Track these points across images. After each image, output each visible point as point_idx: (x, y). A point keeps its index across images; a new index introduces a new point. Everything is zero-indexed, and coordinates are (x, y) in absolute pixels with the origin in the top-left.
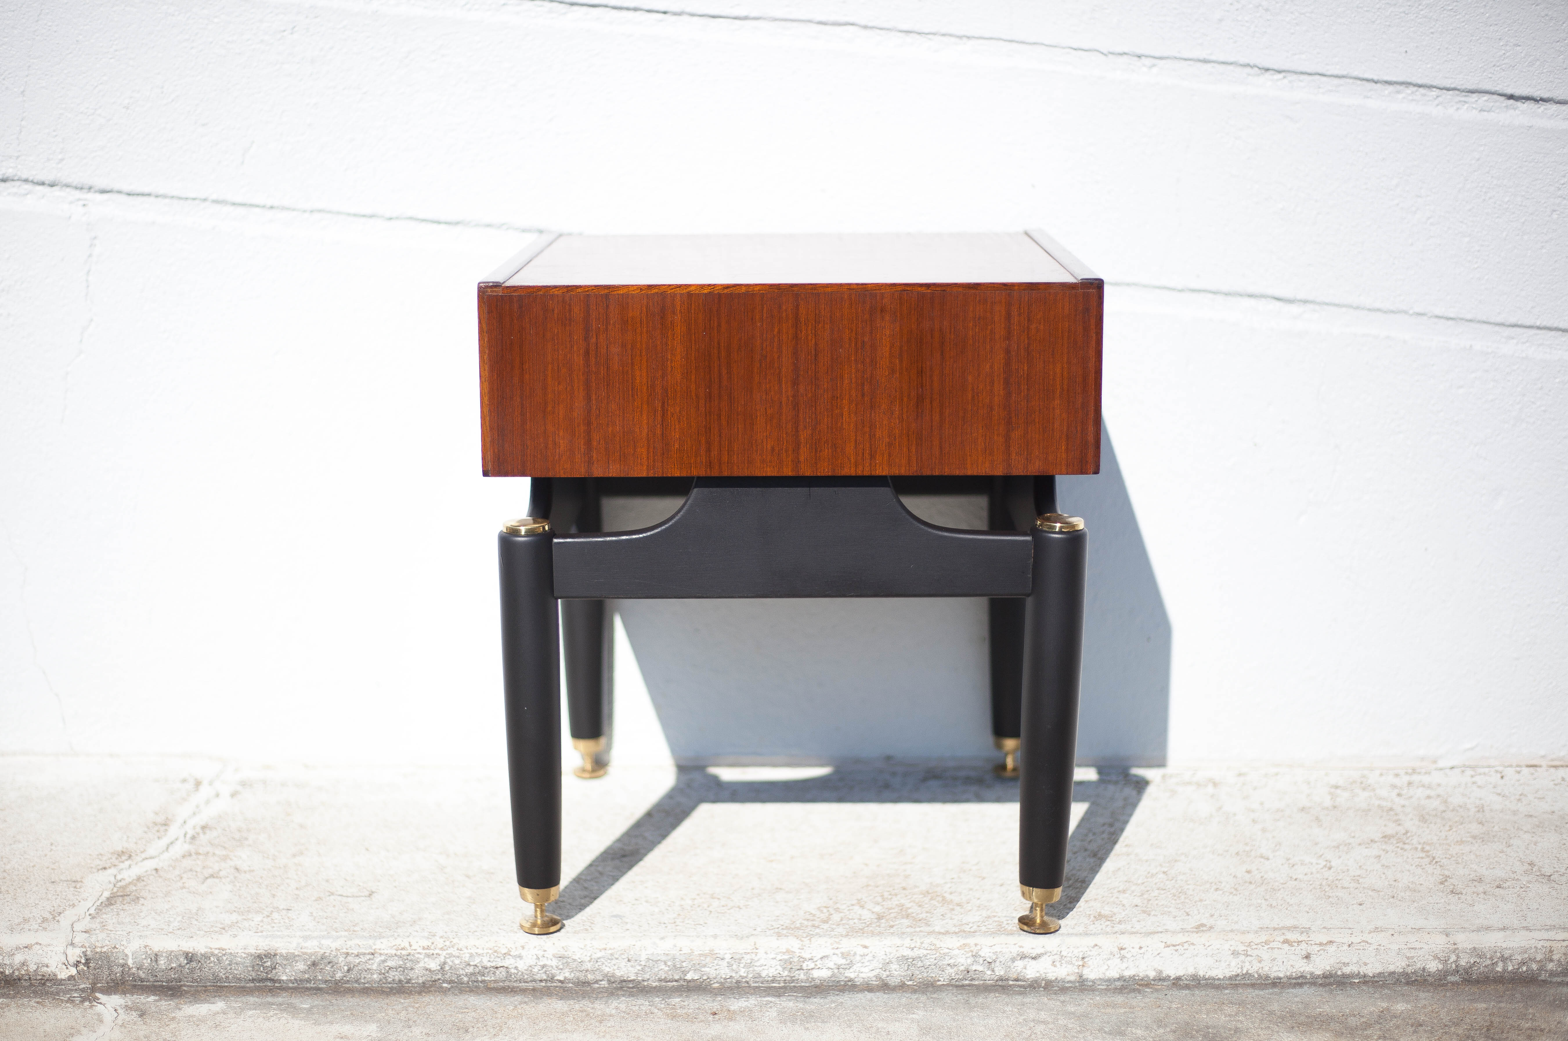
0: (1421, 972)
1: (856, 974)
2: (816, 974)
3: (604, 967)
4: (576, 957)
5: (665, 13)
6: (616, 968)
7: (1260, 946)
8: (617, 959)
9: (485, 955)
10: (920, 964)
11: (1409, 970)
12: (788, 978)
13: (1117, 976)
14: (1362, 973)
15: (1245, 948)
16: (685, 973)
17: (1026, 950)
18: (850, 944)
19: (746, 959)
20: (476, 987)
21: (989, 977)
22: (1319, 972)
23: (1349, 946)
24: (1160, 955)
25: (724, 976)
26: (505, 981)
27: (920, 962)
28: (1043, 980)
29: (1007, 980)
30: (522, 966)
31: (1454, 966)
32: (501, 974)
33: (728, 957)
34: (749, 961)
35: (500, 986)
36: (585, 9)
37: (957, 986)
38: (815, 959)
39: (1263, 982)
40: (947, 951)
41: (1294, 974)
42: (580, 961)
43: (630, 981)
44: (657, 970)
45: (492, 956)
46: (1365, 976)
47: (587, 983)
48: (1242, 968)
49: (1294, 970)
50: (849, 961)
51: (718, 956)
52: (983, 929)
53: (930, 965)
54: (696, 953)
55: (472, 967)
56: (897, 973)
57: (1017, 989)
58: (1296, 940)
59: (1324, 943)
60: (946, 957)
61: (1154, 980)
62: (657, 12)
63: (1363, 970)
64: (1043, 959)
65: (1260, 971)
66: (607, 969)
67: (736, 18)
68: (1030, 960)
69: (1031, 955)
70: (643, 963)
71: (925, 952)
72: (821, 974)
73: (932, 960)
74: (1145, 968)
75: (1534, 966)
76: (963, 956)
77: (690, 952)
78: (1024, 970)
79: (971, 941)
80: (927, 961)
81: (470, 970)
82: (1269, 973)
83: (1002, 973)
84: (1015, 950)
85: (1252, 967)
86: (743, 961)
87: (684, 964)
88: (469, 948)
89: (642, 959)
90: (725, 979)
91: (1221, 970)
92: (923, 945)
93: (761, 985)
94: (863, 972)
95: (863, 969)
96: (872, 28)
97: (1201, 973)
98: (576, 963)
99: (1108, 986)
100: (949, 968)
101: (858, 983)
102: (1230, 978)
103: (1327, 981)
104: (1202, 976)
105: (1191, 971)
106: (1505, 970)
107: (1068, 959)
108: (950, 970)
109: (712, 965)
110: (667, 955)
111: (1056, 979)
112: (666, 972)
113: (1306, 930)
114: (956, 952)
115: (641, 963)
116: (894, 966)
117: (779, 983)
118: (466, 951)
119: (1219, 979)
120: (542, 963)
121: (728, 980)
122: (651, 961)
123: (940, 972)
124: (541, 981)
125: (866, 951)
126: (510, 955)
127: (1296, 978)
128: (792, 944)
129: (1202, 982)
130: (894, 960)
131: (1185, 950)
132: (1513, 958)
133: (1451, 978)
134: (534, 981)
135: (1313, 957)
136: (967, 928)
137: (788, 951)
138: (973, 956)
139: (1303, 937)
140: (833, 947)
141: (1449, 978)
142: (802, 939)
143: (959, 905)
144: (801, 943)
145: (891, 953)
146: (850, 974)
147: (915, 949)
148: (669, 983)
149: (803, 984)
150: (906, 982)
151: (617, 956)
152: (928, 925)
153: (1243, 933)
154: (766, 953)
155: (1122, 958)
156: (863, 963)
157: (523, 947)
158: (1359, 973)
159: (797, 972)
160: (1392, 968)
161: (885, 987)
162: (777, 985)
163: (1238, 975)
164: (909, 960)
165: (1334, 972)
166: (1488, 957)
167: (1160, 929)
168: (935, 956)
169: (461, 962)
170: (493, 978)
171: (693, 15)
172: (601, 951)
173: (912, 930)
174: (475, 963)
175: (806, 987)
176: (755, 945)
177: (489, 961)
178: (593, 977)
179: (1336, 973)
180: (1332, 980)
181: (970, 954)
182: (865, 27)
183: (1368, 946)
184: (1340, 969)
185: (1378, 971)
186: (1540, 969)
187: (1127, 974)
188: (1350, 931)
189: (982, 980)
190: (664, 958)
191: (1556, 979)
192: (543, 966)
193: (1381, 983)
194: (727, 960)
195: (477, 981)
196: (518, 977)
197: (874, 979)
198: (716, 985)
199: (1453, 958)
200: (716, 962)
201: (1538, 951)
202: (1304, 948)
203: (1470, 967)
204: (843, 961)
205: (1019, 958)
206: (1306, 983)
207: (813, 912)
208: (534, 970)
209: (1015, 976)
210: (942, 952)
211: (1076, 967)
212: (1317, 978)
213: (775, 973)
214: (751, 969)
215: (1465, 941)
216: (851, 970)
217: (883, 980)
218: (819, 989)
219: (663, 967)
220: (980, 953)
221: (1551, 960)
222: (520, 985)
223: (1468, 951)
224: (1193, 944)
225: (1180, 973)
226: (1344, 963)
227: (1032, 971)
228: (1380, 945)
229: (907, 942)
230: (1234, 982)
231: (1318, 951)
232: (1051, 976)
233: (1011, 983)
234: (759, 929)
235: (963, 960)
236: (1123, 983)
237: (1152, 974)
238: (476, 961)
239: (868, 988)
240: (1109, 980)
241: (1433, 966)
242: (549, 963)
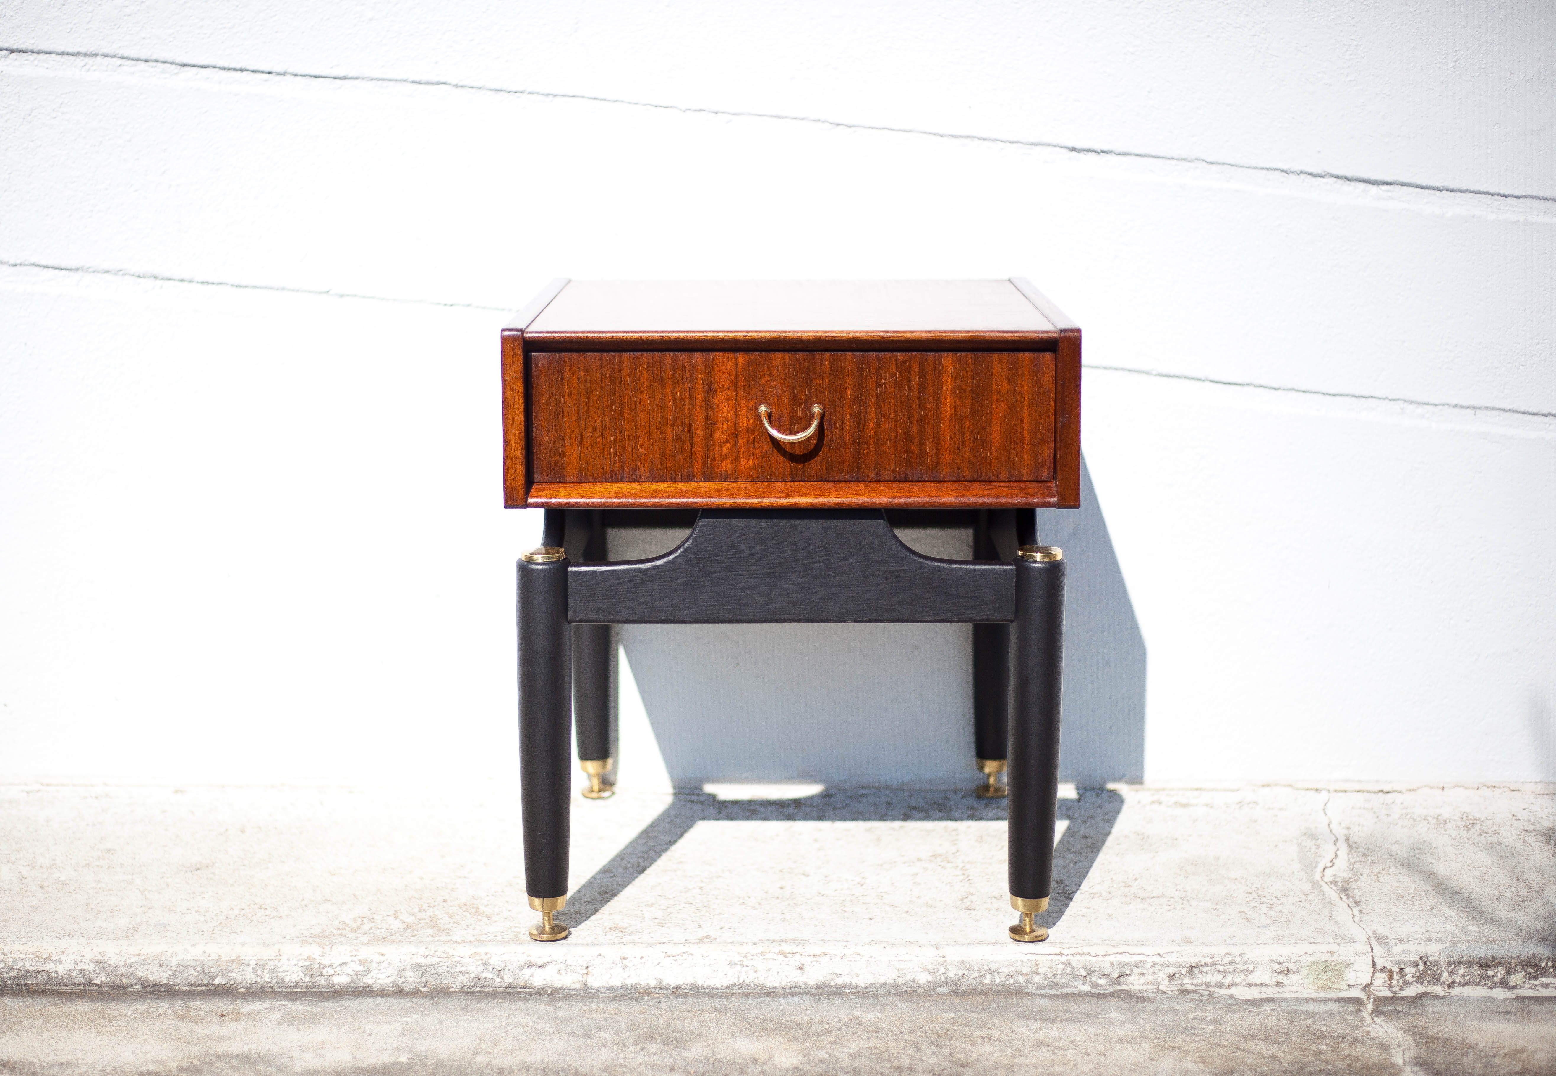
0: (911, 983)
1: (374, 980)
2: (336, 980)
3: (137, 972)
4: (111, 962)
5: (270, 73)
6: (148, 972)
7: (755, 957)
8: (150, 964)
9: (27, 959)
10: (433, 971)
11: (900, 981)
12: (310, 984)
13: (619, 984)
14: (854, 984)
15: (741, 959)
16: (213, 978)
17: (534, 959)
18: (369, 952)
19: (270, 965)
20: (19, 990)
21: (499, 984)
22: (812, 982)
23: (842, 958)
24: (660, 965)
25: (249, 982)
26: (46, 984)
27: (433, 970)
28: (549, 987)
29: (516, 987)
30: (62, 970)
31: (943, 978)
32: (42, 977)
33: (253, 963)
34: (272, 967)
35: (41, 989)
36: (195, 69)
37: (467, 993)
38: (334, 966)
39: (759, 991)
40: (459, 959)
41: (789, 984)
42: (115, 966)
43: (162, 985)
44: (187, 975)
45: (34, 960)
46: (857, 987)
47: (121, 987)
48: (738, 978)
49: (789, 980)
50: (366, 968)
51: (244, 962)
52: (499, 938)
53: (443, 972)
54: (223, 959)
55: (15, 971)
56: (411, 980)
57: (522, 996)
58: (791, 952)
59: (818, 954)
60: (458, 965)
61: (654, 988)
62: (263, 72)
63: (855, 981)
64: (547, 969)
65: (756, 981)
66: (141, 974)
67: (335, 78)
68: (537, 968)
69: (538, 964)
70: (174, 968)
71: (438, 960)
72: (341, 980)
73: (444, 968)
74: (646, 977)
75: (1021, 979)
76: (474, 964)
77: (217, 958)
78: (531, 978)
79: (482, 950)
80: (439, 968)
81: (13, 974)
82: (765, 983)
83: (511, 980)
84: (523, 959)
85: (748, 977)
86: (266, 967)
87: (212, 970)
88: (13, 952)
89: (172, 965)
90: (250, 984)
91: (719, 980)
92: (437, 953)
93: (284, 990)
94: (380, 978)
95: (380, 976)
96: (462, 86)
97: (700, 983)
98: (111, 968)
99: (610, 993)
100: (460, 975)
101: (376, 989)
102: (728, 988)
103: (821, 991)
104: (700, 985)
105: (690, 980)
106: (992, 983)
107: (573, 967)
108: (461, 978)
109: (238, 970)
110: (196, 960)
111: (562, 987)
112: (196, 977)
113: (803, 942)
114: (467, 960)
115: (172, 968)
116: (409, 973)
117: (301, 989)
118: (10, 955)
119: (717, 988)
120: (80, 968)
121: (254, 985)
122: (181, 967)
123: (453, 979)
124: (79, 985)
125: (382, 958)
126: (50, 960)
127: (791, 988)
128: (314, 951)
129: (700, 991)
130: (408, 967)
131: (683, 960)
132: (1000, 971)
133: (940, 990)
134: (74, 984)
135: (807, 969)
136: (483, 938)
137: (309, 958)
138: (483, 964)
139: (799, 949)
140: (351, 954)
141: (938, 989)
142: (325, 947)
143: (489, 917)
144: (322, 950)
145: (405, 961)
146: (368, 980)
147: (429, 957)
148: (198, 988)
149: (323, 990)
150: (421, 989)
151: (149, 962)
152: (449, 934)
153: (742, 944)
154: (289, 960)
155: (625, 967)
156: (379, 970)
157: (63, 952)
158: (851, 983)
159: (318, 978)
160: (883, 980)
161: (400, 993)
162: (299, 990)
163: (735, 985)
164: (423, 968)
165: (827, 982)
166: (976, 969)
167: (665, 940)
168: (447, 964)
169: (5, 966)
170: (35, 982)
171: (296, 75)
172: (134, 957)
173: (432, 939)
174: (18, 967)
175: (325, 992)
176: (279, 952)
177: (31, 965)
178: (127, 981)
179: (829, 984)
180: (825, 990)
181: (480, 962)
182: (457, 86)
183: (861, 957)
184: (833, 980)
185: (869, 982)
186: (1028, 982)
187: (629, 982)
188: (845, 944)
189: (492, 987)
190: (193, 964)
191: (1041, 991)
192: (82, 971)
193: (871, 993)
194: (251, 966)
195: (20, 984)
196: (58, 980)
197: (391, 985)
198: (243, 990)
199: (942, 970)
200: (241, 967)
201: (1024, 964)
202: (798, 960)
203: (959, 980)
204: (361, 968)
205: (526, 967)
206: (799, 993)
207: (347, 922)
208: (72, 974)
209: (523, 984)
210: (453, 960)
211: (581, 976)
212: (811, 988)
213: (297, 979)
214: (275, 975)
215: (954, 954)
216: (369, 976)
217: (399, 987)
218: (337, 994)
219: (193, 972)
220: (490, 961)
221: (1038, 974)
222: (60, 988)
223: (956, 964)
224: (692, 954)
225: (679, 982)
226: (836, 974)
227: (538, 979)
228: (871, 957)
229: (422, 950)
230: (731, 991)
231: (812, 962)
232: (557, 984)
233: (519, 990)
234: (288, 937)
235: (474, 969)
236: (625, 991)
237: (653, 983)
238: (20, 965)
239: (384, 993)
240: (612, 988)
241: (923, 978)
242: (86, 967)
